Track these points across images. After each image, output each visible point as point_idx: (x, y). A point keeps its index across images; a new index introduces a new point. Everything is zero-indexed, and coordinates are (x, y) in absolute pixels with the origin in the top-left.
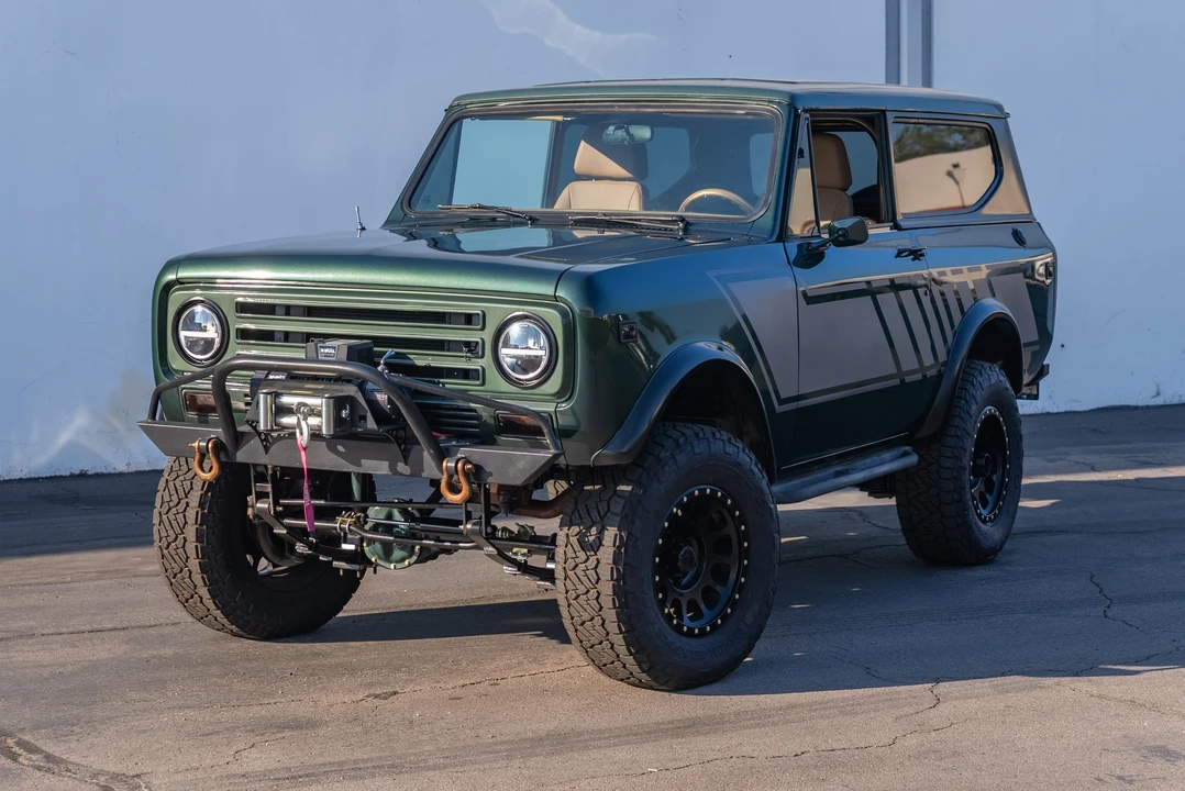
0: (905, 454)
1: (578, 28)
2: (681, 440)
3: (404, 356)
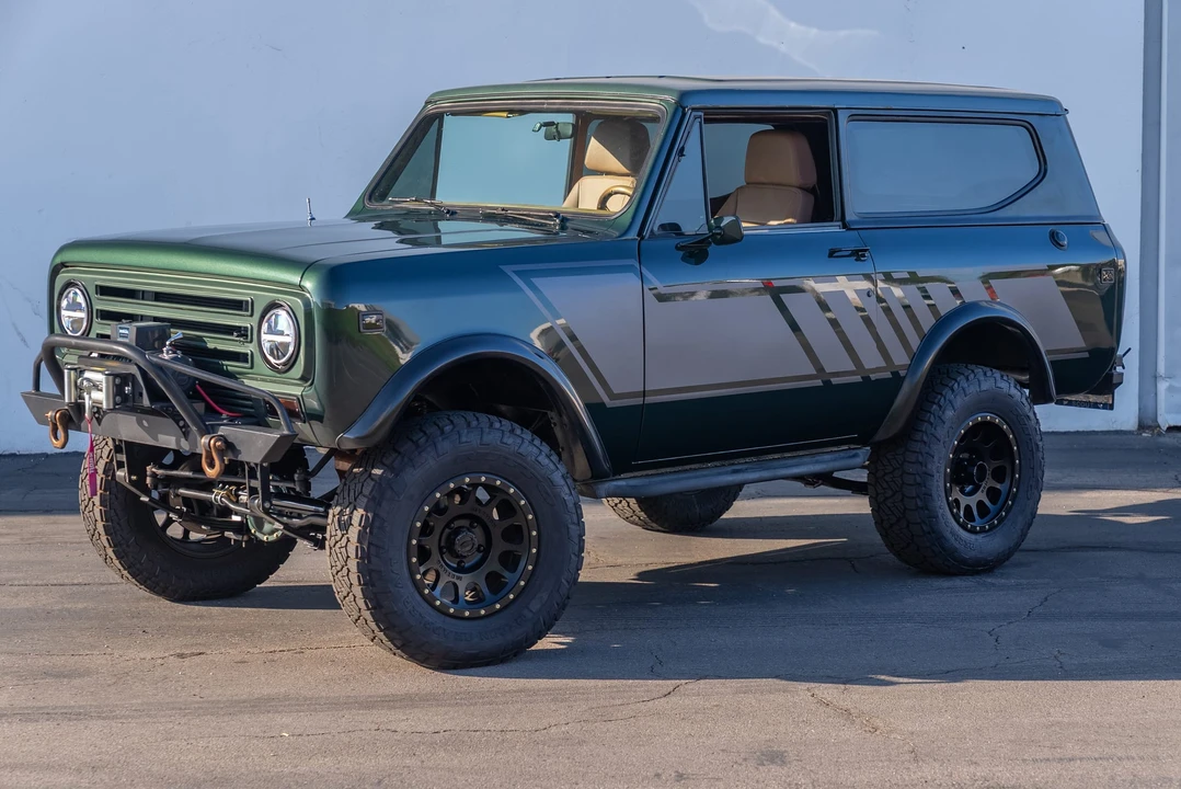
0: (855, 456)
2: (448, 428)
3: (200, 339)
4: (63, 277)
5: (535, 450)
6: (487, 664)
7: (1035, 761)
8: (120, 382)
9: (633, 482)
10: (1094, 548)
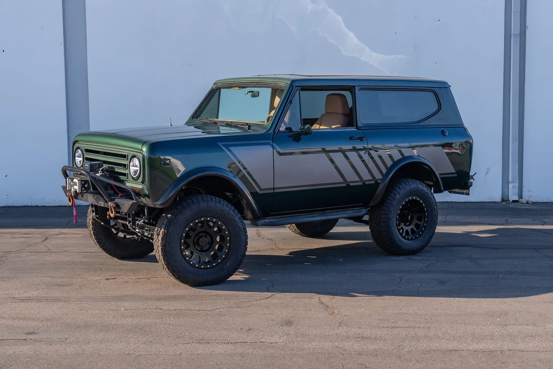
0: (361, 211)
1: (374, 54)
2: (195, 201)
3: (113, 168)
4: (76, 145)
5: (228, 209)
6: (211, 285)
7: (383, 327)
8: (83, 184)
9: (271, 220)
10: (459, 246)
